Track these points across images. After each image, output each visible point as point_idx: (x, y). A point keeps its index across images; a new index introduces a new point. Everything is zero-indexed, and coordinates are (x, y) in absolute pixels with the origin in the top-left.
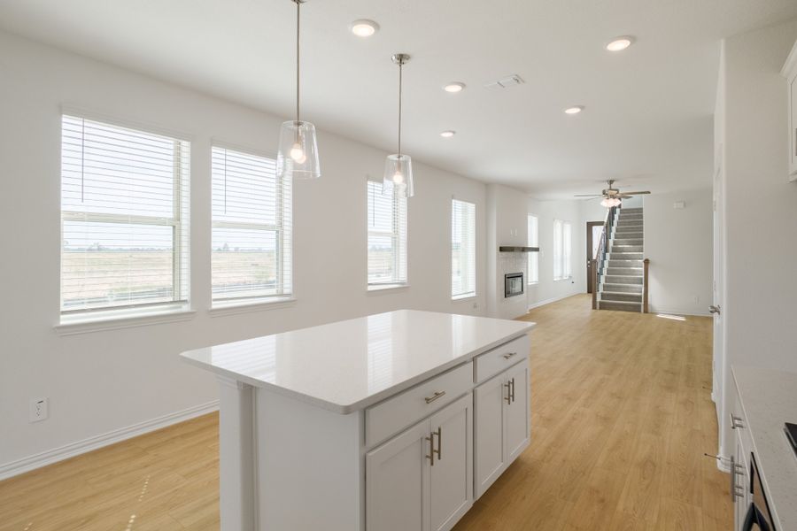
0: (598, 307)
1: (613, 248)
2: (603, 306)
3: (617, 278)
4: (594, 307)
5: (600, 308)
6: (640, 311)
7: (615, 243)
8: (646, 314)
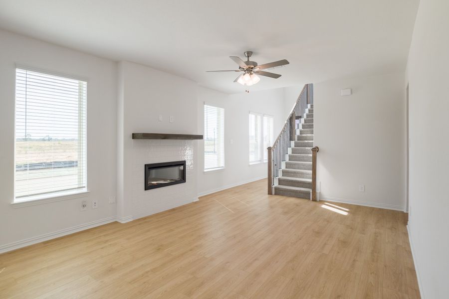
0: (273, 192)
1: (298, 137)
2: (278, 192)
3: (295, 164)
4: (270, 193)
5: (276, 194)
6: (310, 199)
7: (301, 132)
8: (314, 203)
